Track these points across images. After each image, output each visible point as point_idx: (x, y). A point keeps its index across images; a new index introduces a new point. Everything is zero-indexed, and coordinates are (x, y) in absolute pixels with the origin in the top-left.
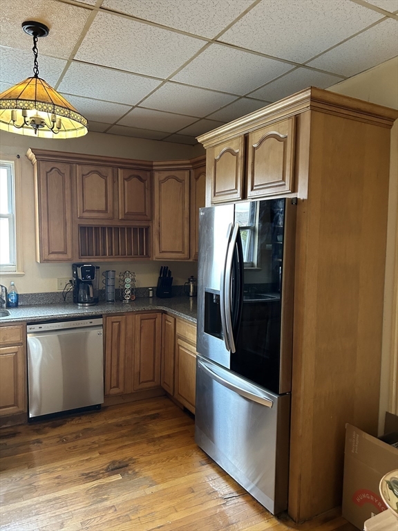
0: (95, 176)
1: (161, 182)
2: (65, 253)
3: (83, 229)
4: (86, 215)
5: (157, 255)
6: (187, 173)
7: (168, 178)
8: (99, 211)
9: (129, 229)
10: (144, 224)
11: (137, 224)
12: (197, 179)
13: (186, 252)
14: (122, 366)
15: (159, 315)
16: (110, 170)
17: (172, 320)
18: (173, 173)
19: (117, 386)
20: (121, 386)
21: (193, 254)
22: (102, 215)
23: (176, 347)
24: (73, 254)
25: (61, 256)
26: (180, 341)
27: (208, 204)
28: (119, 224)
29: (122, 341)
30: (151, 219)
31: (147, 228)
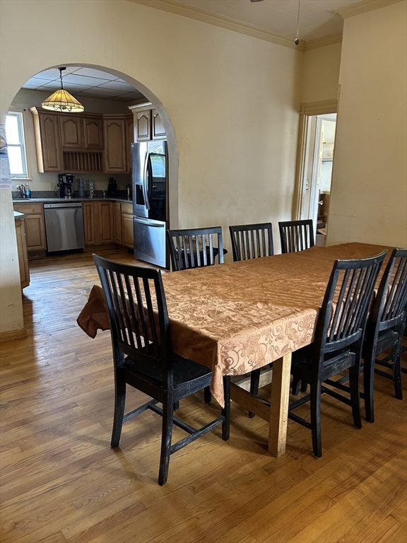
0: (71, 122)
1: (108, 126)
2: (56, 167)
3: (64, 153)
4: (67, 145)
5: (107, 170)
6: (123, 121)
7: (112, 124)
8: (73, 143)
9: (90, 154)
10: (99, 151)
11: (95, 151)
12: (129, 125)
13: (125, 168)
14: (93, 230)
15: (111, 203)
16: (79, 119)
17: (119, 205)
18: (115, 121)
19: (91, 240)
20: (93, 240)
21: (129, 169)
22: (75, 146)
23: (122, 219)
24: (60, 169)
25: (55, 169)
26: (124, 215)
27: (135, 142)
28: (85, 151)
29: (92, 216)
30: (103, 149)
31: (101, 154)
